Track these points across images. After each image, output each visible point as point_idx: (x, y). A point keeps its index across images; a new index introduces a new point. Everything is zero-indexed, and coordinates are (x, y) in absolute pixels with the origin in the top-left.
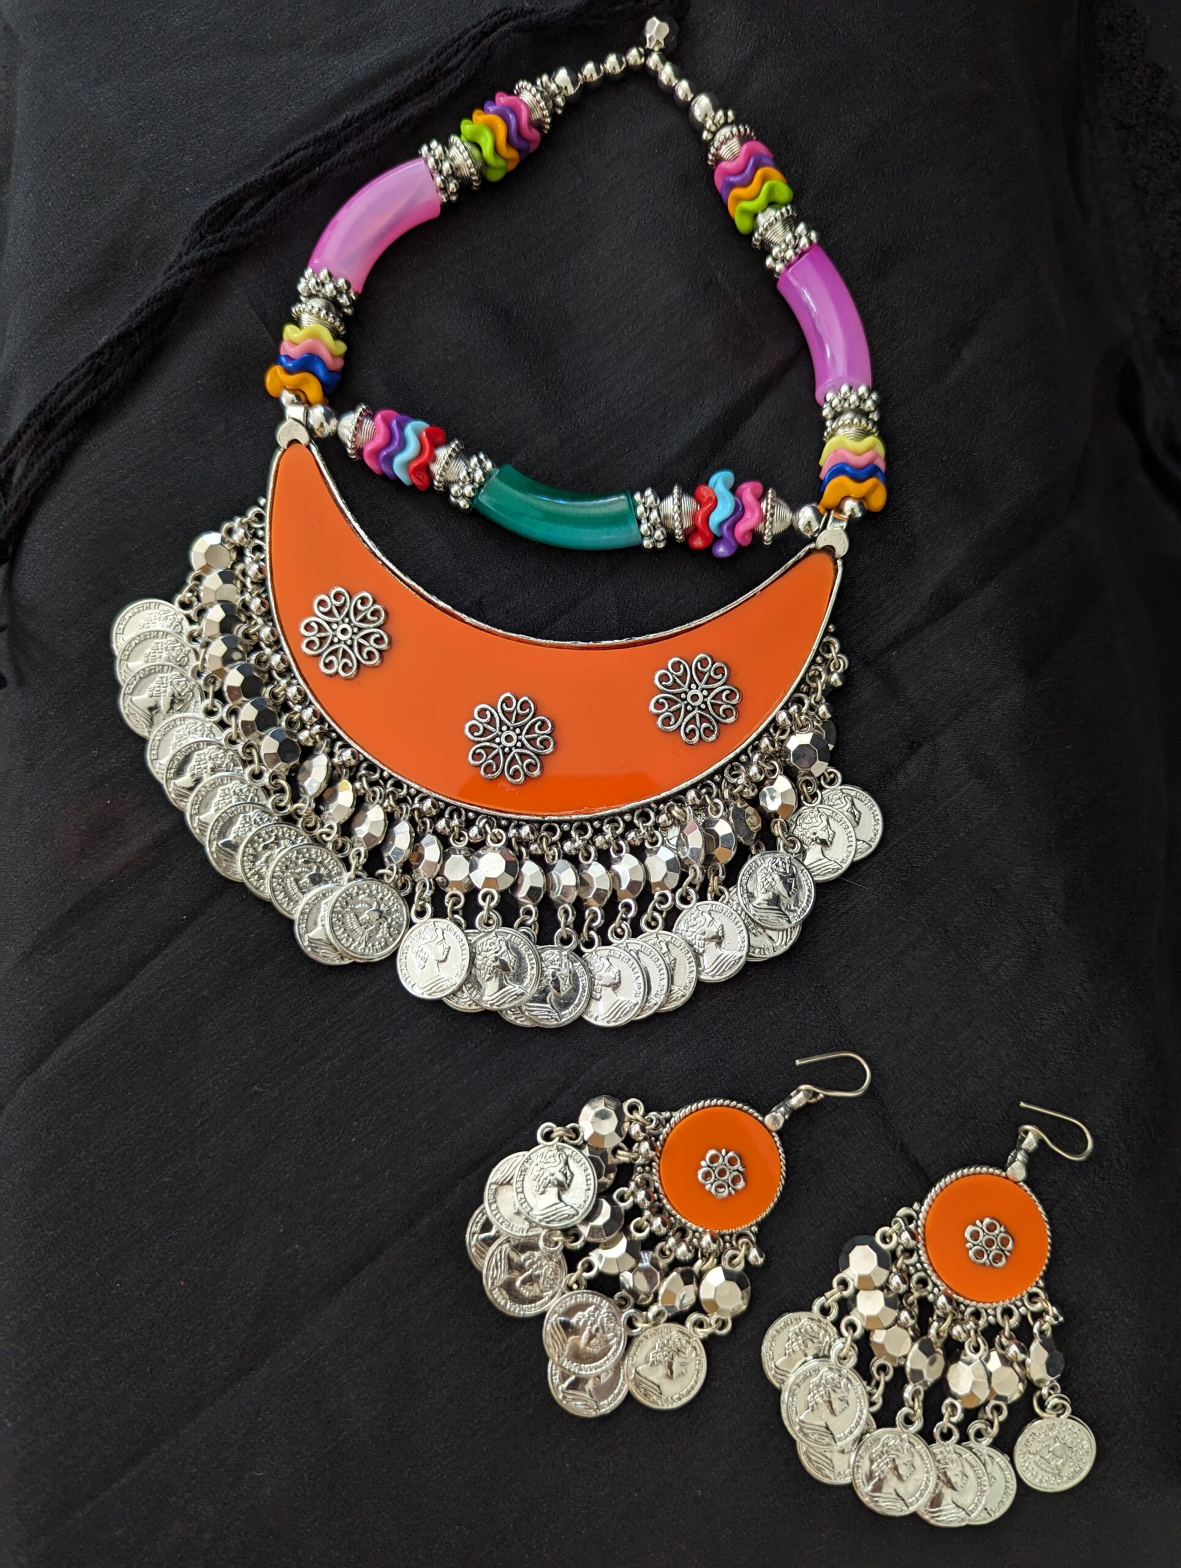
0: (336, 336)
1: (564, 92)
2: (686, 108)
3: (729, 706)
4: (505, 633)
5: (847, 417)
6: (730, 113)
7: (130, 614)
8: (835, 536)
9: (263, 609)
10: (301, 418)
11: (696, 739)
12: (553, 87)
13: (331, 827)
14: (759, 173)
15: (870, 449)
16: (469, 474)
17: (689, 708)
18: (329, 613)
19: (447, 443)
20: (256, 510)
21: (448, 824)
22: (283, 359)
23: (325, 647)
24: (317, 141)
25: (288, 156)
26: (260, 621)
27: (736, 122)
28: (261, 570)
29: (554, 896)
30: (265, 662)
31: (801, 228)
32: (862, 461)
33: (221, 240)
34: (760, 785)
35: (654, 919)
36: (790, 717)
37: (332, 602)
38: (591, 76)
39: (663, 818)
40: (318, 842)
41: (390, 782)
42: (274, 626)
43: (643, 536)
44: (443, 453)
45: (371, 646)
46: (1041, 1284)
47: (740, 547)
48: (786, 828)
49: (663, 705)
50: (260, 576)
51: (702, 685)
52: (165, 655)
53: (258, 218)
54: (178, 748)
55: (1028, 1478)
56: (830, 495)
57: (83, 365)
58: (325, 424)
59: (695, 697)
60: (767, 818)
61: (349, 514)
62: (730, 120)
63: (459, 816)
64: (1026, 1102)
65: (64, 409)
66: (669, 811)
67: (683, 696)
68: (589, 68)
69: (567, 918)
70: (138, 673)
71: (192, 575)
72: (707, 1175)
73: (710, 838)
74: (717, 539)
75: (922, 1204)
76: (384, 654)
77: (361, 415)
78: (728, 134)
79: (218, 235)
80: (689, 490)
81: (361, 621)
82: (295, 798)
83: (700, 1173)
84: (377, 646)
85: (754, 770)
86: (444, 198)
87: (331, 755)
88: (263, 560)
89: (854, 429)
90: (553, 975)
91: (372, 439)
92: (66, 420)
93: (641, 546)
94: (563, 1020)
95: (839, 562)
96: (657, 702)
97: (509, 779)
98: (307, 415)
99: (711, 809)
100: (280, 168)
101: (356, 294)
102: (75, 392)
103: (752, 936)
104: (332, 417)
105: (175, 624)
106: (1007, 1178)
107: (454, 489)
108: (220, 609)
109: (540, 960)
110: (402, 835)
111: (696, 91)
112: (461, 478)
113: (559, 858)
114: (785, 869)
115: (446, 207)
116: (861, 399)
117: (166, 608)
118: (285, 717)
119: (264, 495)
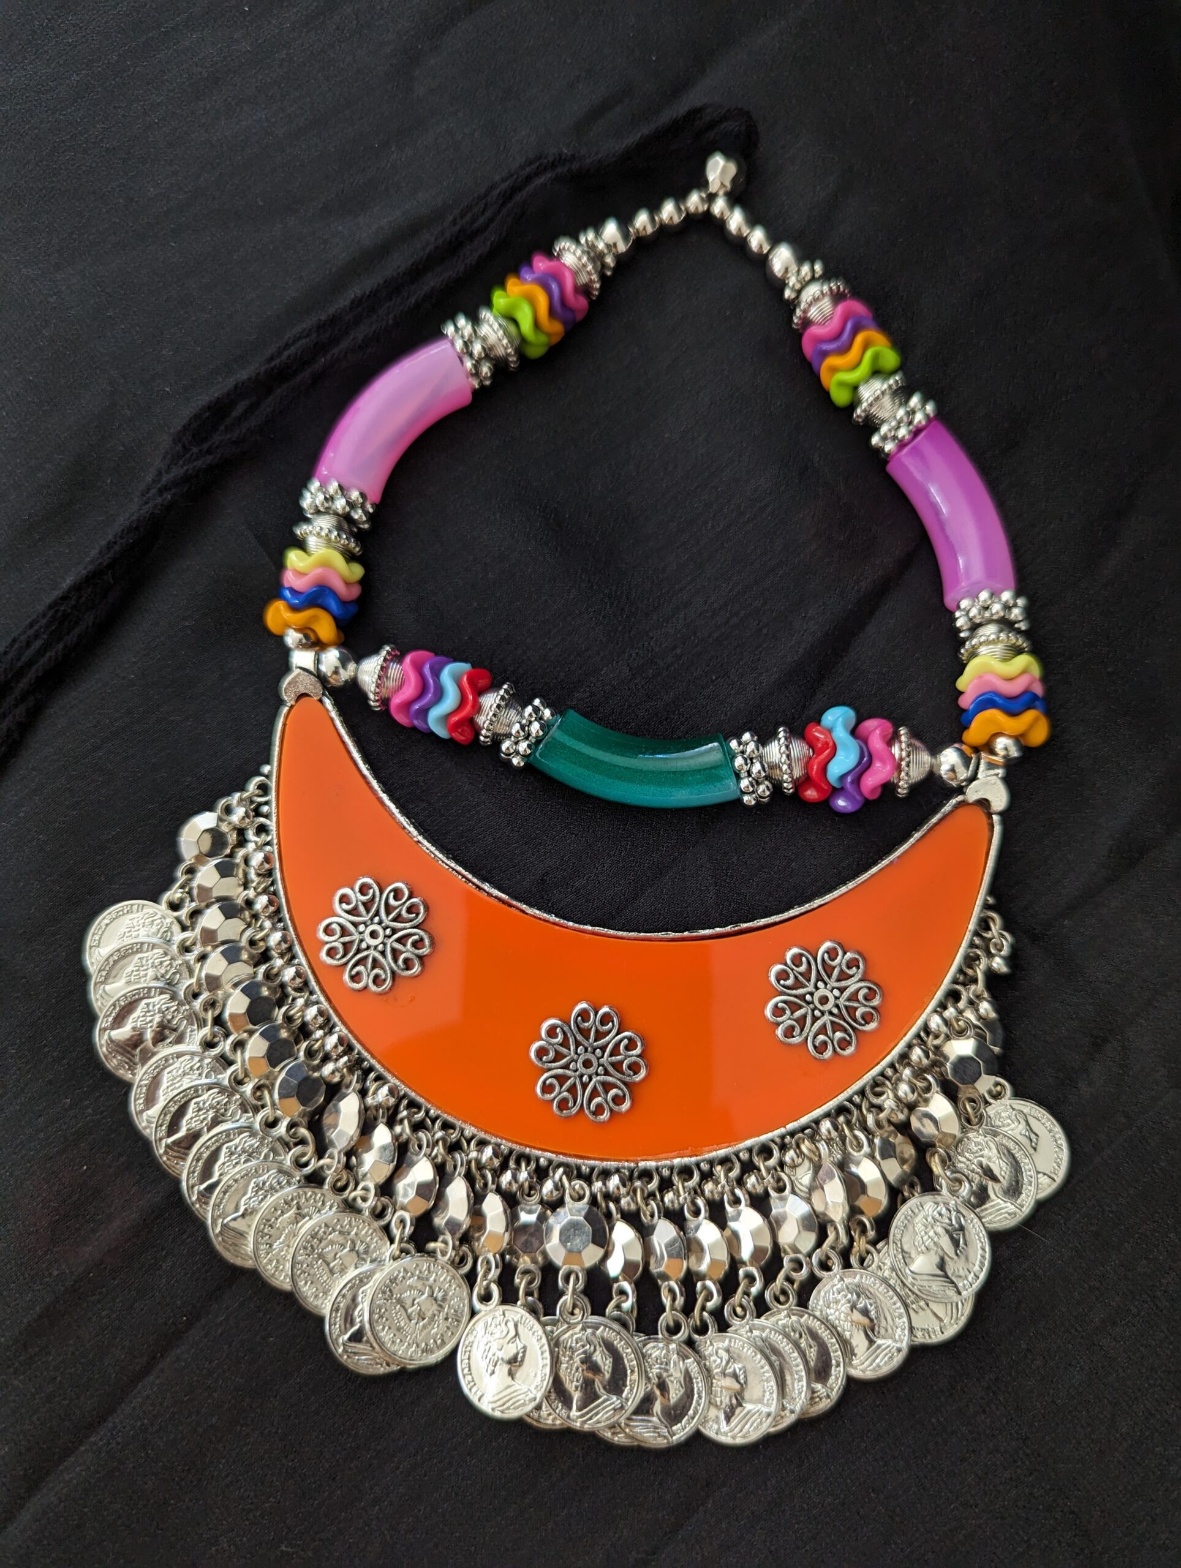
0: (350, 557)
1: (614, 250)
2: (762, 261)
3: (868, 1009)
4: (576, 925)
5: (990, 631)
6: (818, 267)
7: (107, 921)
8: (990, 786)
9: (272, 909)
10: (310, 665)
11: (828, 1054)
12: (601, 246)
13: (365, 1189)
14: (860, 339)
15: (1024, 672)
16: (523, 727)
17: (817, 1013)
18: (353, 912)
19: (495, 686)
20: (257, 780)
21: (515, 1177)
22: (287, 593)
23: (351, 954)
24: (321, 327)
25: (287, 346)
26: (268, 924)
27: (826, 277)
28: (267, 859)
29: (654, 1269)
30: (277, 975)
31: (915, 401)
32: (1014, 688)
33: (209, 452)
34: (911, 1107)
35: (784, 1292)
36: (946, 1022)
37: (357, 898)
38: (645, 228)
39: (790, 1155)
40: (350, 1207)
41: (438, 1123)
42: (285, 929)
43: (743, 793)
44: (490, 701)
45: (408, 951)
47: (867, 802)
48: (947, 1161)
49: (783, 1011)
50: (267, 866)
51: (832, 983)
52: (151, 973)
53: (253, 422)
54: (171, 1095)
56: (975, 733)
57: (44, 616)
58: (341, 671)
59: (824, 1000)
60: (923, 1147)
61: (374, 783)
62: (817, 276)
63: (528, 1164)
65: (22, 667)
66: (798, 1146)
67: (808, 998)
68: (642, 220)
69: (674, 1299)
70: (118, 1000)
71: (182, 868)
73: (854, 1187)
74: (835, 791)
76: (425, 959)
77: (385, 660)
78: (818, 293)
79: (205, 446)
80: (798, 732)
81: (394, 920)
82: (320, 1152)
84: (416, 951)
85: (903, 1089)
86: (476, 384)
87: (363, 1093)
88: (268, 843)
89: (1000, 646)
90: (659, 1377)
91: (400, 687)
92: (23, 684)
93: (739, 801)
94: (674, 1438)
95: (996, 819)
96: (776, 1006)
97: (591, 1117)
98: (318, 661)
99: (851, 1143)
100: (277, 362)
101: (372, 505)
102: (38, 644)
103: (912, 1313)
104: (349, 660)
105: (162, 930)
107: (505, 746)
108: (219, 912)
109: (641, 1357)
110: (457, 1191)
111: (775, 240)
112: (514, 732)
113: (659, 1218)
114: (950, 1219)
115: (479, 394)
116: (1007, 607)
117: (151, 911)
118: (304, 1045)
119: (268, 761)
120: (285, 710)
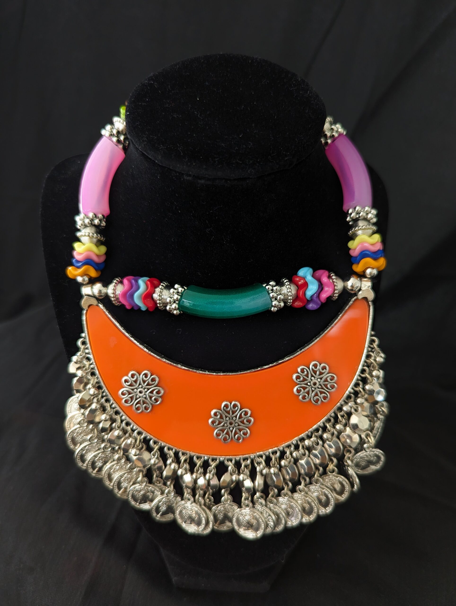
3: (332, 384)
8: (367, 291)
10: (90, 293)
11: (320, 402)
18: (131, 385)
20: (81, 340)
37: (131, 380)
45: (155, 396)
49: (301, 390)
51: (317, 377)
58: (102, 292)
59: (315, 384)
67: (309, 384)
74: (309, 302)
76: (163, 397)
81: (147, 385)
88: (91, 364)
95: (370, 302)
96: (298, 389)
97: (236, 442)
98: (92, 291)
119: (83, 332)
120: (85, 312)
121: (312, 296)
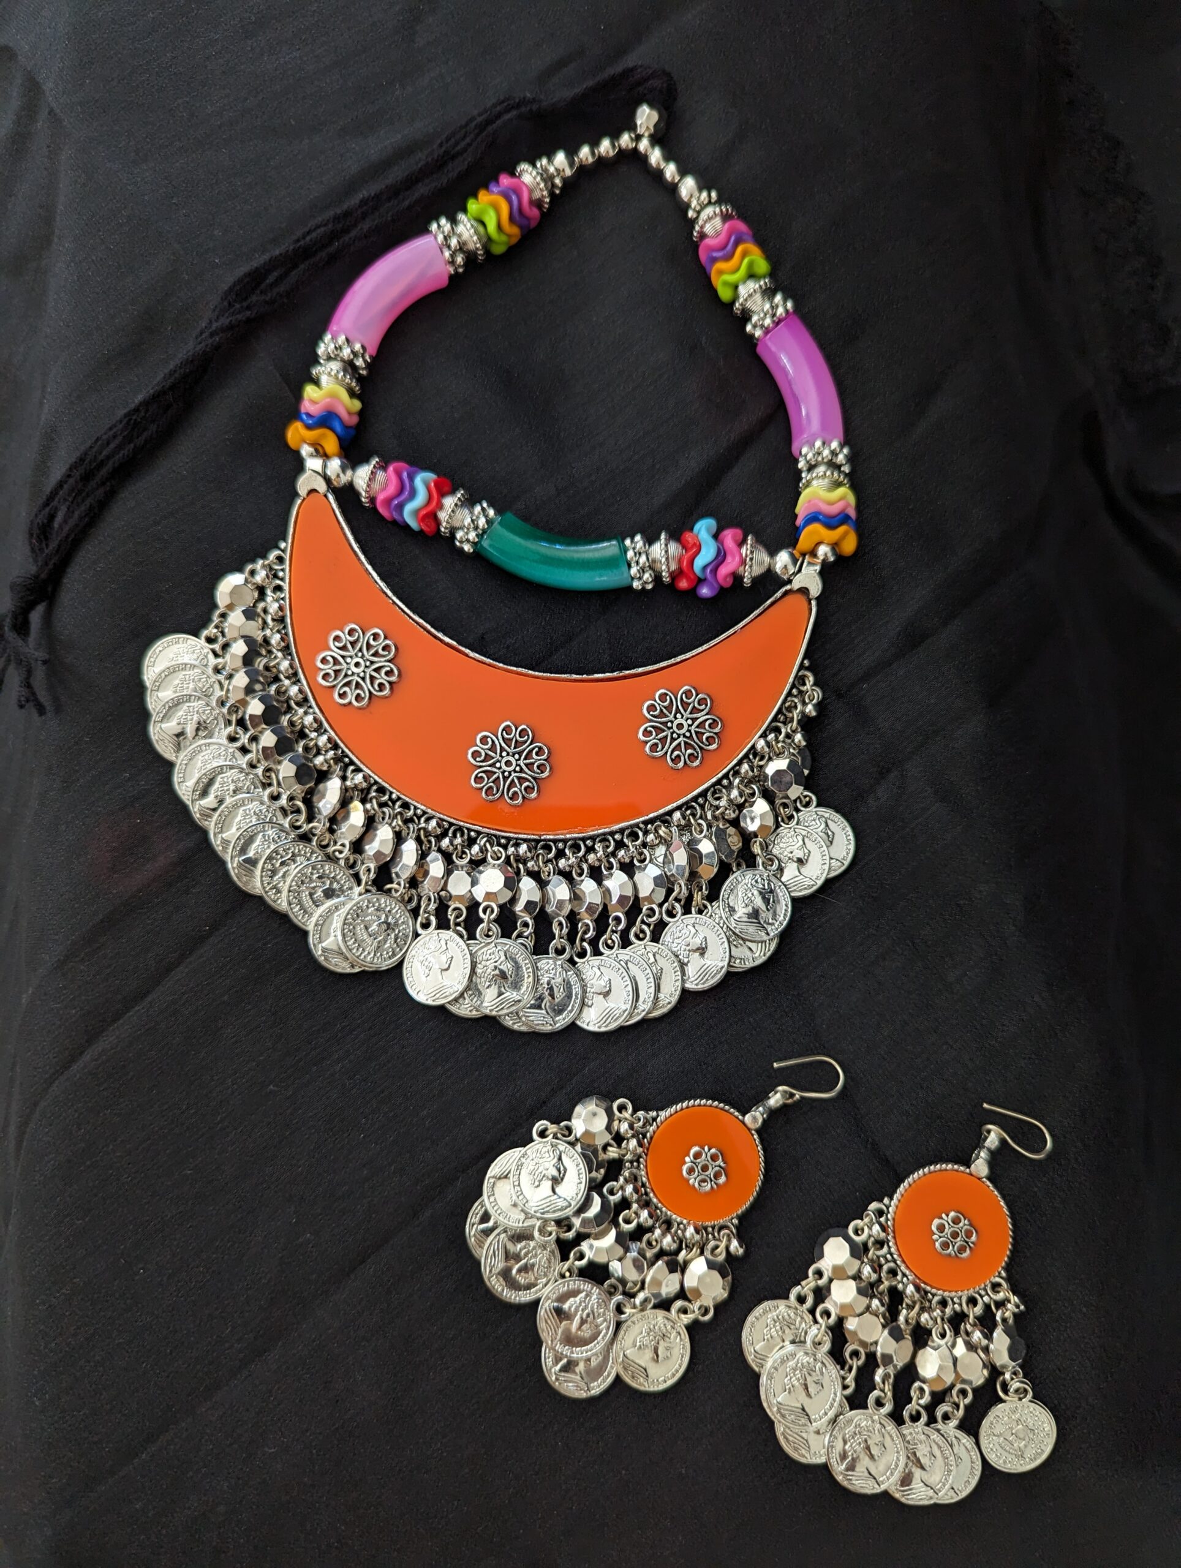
0: (352, 394)
1: (562, 173)
2: (674, 188)
3: (711, 734)
4: (505, 666)
5: (821, 469)
6: (714, 194)
7: (160, 649)
8: (809, 579)
9: (283, 644)
10: (319, 469)
11: (681, 764)
12: (552, 169)
13: (343, 845)
14: (740, 249)
15: (841, 499)
16: (473, 521)
17: (675, 735)
18: (344, 648)
19: (453, 492)
20: (276, 552)
21: (451, 843)
22: (304, 417)
23: (340, 679)
24: (337, 219)
25: (309, 233)
26: (280, 654)
27: (719, 202)
28: (281, 608)
29: (550, 909)
30: (286, 691)
31: (778, 298)
32: (834, 510)
33: (248, 308)
34: (740, 807)
35: (642, 931)
36: (768, 744)
37: (346, 638)
38: (587, 159)
39: (651, 837)
40: (331, 859)
41: (398, 804)
42: (292, 659)
43: (633, 579)
44: (449, 502)
45: (382, 678)
46: (1004, 1274)
47: (722, 588)
48: (765, 847)
49: (651, 732)
50: (280, 613)
51: (687, 715)
52: (191, 686)
53: (282, 288)
54: (203, 772)
55: (992, 1458)
56: (805, 540)
57: (121, 422)
58: (342, 475)
59: (680, 726)
60: (747, 838)
61: (362, 557)
62: (713, 201)
63: (462, 835)
64: (989, 1103)
65: (102, 461)
66: (656, 831)
67: (669, 724)
68: (585, 152)
69: (561, 930)
70: (167, 702)
71: (218, 612)
72: (691, 1171)
73: (695, 856)
74: (700, 581)
75: (891, 1199)
76: (394, 685)
77: (374, 467)
78: (711, 214)
79: (245, 304)
80: (675, 535)
81: (373, 655)
82: (310, 818)
83: (685, 1168)
84: (388, 679)
85: (735, 793)
86: (452, 270)
87: (344, 778)
88: (283, 599)
89: (826, 480)
90: (548, 984)
91: (384, 489)
92: (104, 471)
93: (630, 587)
94: (557, 1025)
95: (814, 603)
96: (645, 730)
97: (509, 801)
98: (325, 466)
99: (695, 829)
100: (302, 243)
101: (371, 357)
102: (112, 446)
103: (733, 948)
104: (348, 468)
105: (201, 657)
106: (971, 1174)
107: (459, 535)
108: (243, 644)
109: (536, 969)
110: (410, 849)
111: (683, 172)
112: (466, 524)
113: (554, 874)
114: (764, 885)
115: (454, 278)
116: (834, 453)
117: (193, 643)
118: (302, 743)
119: (285, 539)
120: (299, 501)
121: (705, 568)
